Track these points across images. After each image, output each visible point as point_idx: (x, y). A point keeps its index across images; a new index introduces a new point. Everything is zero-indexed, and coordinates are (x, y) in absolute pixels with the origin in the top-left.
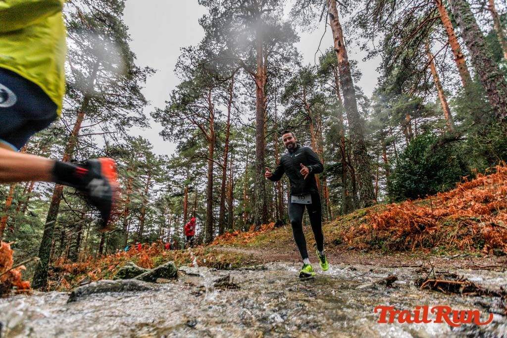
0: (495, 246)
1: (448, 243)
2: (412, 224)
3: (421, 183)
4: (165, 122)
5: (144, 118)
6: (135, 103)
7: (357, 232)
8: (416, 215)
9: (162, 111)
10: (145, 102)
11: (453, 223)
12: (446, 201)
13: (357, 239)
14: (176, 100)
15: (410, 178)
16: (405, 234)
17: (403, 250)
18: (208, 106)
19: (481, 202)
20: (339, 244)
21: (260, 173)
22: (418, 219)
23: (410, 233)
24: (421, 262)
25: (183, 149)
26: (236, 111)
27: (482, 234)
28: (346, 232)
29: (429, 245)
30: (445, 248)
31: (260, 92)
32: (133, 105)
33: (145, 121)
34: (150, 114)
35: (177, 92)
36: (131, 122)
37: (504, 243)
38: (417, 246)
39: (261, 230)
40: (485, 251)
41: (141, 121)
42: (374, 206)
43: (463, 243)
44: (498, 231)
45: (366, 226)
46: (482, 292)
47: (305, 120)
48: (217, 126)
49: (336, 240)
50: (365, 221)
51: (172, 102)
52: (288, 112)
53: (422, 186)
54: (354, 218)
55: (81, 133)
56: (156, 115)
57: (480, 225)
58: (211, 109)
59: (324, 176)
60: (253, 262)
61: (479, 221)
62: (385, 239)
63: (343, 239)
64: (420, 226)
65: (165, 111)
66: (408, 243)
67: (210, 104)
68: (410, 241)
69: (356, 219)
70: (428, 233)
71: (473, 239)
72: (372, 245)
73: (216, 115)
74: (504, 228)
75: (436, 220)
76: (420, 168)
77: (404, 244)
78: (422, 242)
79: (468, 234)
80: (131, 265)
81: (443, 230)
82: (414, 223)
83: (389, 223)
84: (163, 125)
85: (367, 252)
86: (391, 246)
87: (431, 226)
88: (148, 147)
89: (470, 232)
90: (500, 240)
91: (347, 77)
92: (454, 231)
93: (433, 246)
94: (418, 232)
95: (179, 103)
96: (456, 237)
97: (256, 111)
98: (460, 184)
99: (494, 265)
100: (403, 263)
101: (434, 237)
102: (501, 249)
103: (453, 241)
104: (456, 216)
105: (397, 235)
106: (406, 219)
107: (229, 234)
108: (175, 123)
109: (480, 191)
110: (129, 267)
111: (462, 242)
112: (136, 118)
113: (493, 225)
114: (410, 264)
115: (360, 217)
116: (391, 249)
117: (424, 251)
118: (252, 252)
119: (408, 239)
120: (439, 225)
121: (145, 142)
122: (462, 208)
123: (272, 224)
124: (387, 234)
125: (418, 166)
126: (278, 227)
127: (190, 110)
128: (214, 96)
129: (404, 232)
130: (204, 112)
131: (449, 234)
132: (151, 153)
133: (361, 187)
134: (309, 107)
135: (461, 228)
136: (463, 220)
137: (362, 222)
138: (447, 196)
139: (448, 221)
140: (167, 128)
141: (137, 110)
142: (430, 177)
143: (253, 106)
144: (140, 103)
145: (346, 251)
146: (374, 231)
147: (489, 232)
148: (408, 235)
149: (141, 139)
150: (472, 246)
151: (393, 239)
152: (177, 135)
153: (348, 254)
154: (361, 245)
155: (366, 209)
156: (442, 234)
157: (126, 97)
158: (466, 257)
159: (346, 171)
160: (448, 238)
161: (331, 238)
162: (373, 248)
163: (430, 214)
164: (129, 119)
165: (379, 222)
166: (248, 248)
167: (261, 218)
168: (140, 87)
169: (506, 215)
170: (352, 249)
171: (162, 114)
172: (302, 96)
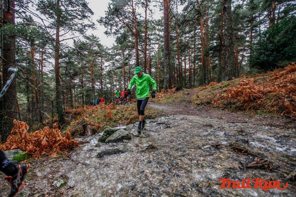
0: (288, 113)
1: (265, 109)
2: (250, 97)
3: (271, 56)
4: (106, 25)
5: (94, 24)
6: (86, 15)
7: (220, 98)
8: (253, 92)
9: (103, 18)
10: (92, 13)
11: (272, 97)
13: (219, 102)
14: (112, 10)
15: (264, 53)
16: (245, 102)
17: (242, 110)
18: (131, 11)
19: (294, 83)
21: (167, 59)
22: (254, 94)
24: (247, 120)
25: (119, 41)
26: (151, 12)
27: (284, 106)
28: (214, 97)
29: (256, 109)
30: (263, 111)
31: (166, 2)
32: (86, 17)
33: (95, 26)
34: (97, 20)
35: (111, 4)
36: (86, 28)
38: (250, 108)
39: (168, 93)
40: (282, 115)
41: (92, 26)
42: (233, 81)
43: (273, 110)
45: (225, 95)
47: (197, 14)
48: (139, 24)
49: (208, 102)
50: (225, 91)
51: (108, 11)
52: (185, 9)
53: (271, 58)
54: (221, 87)
56: (100, 21)
57: (286, 100)
58: (133, 13)
59: (207, 54)
60: (163, 115)
62: (234, 103)
63: (212, 102)
64: (254, 98)
65: (105, 18)
67: (133, 9)
68: (247, 106)
69: (221, 88)
70: (257, 102)
71: (279, 107)
72: (227, 106)
73: (138, 17)
75: (264, 94)
76: (272, 46)
77: (243, 107)
78: (253, 107)
79: (277, 105)
80: (109, 128)
81: (265, 101)
83: (238, 94)
84: (105, 27)
85: (223, 109)
86: (236, 108)
87: (260, 98)
88: (98, 40)
89: (279, 103)
90: (291, 110)
92: (271, 102)
93: (258, 110)
94: (252, 101)
95: (113, 12)
96: (271, 106)
97: (163, 11)
101: (259, 105)
103: (268, 108)
104: (275, 93)
105: (241, 102)
106: (247, 94)
108: (113, 25)
112: (89, 25)
113: (292, 101)
114: (242, 120)
115: (224, 87)
116: (236, 109)
117: (252, 112)
118: (163, 107)
119: (246, 104)
120: (264, 98)
121: (96, 38)
123: (174, 89)
124: (235, 100)
126: (177, 91)
127: (121, 14)
128: (135, 2)
130: (130, 15)
131: (267, 104)
132: (100, 44)
133: (227, 68)
134: (200, 5)
135: (275, 101)
136: (278, 96)
138: (277, 76)
139: (269, 96)
140: (108, 29)
141: (89, 20)
142: (278, 52)
143: (162, 7)
144: (90, 14)
145: (212, 108)
146: (228, 99)
147: (288, 105)
148: (247, 102)
149: (93, 36)
150: (277, 111)
151: (238, 104)
152: (115, 33)
153: (213, 110)
154: (221, 105)
155: (228, 82)
156: (264, 103)
157: (80, 11)
158: (272, 118)
159: (222, 50)
160: (266, 106)
161: (205, 100)
162: (227, 107)
163: (261, 91)
164: (85, 26)
165: (232, 94)
166: (160, 104)
167: (167, 85)
168: (87, 3)
170: (216, 107)
171: (104, 20)
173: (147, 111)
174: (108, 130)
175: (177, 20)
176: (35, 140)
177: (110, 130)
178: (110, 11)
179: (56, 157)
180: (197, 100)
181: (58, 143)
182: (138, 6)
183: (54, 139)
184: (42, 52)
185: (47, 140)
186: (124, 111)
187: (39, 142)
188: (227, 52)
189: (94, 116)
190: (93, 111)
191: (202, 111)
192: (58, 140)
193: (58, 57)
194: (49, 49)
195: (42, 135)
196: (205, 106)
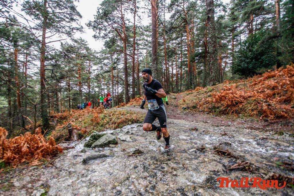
0: (266, 116)
1: (246, 113)
2: (232, 101)
4: (95, 29)
5: (82, 27)
6: (75, 18)
7: (205, 102)
8: (235, 97)
10: (81, 16)
11: (252, 102)
13: (204, 106)
14: (100, 14)
15: (244, 60)
16: (228, 106)
17: (225, 114)
18: (120, 16)
19: (270, 89)
20: (195, 108)
21: (154, 64)
22: (236, 99)
25: (107, 45)
26: (139, 18)
27: (262, 109)
28: (200, 101)
29: (238, 113)
30: (244, 115)
31: (154, 9)
32: (75, 20)
33: (83, 30)
35: (100, 8)
36: (74, 31)
37: (270, 114)
38: (233, 112)
40: (261, 118)
41: (80, 29)
42: (217, 86)
43: (253, 113)
45: (210, 99)
46: (232, 156)
47: (183, 22)
48: (127, 29)
49: (194, 106)
50: (210, 96)
51: (97, 15)
52: (173, 17)
53: (251, 66)
54: (206, 92)
56: (89, 25)
57: (264, 104)
58: (122, 18)
62: (218, 108)
63: (197, 106)
64: (236, 103)
65: (94, 22)
67: (122, 15)
68: (230, 110)
70: (239, 106)
71: (258, 111)
72: (211, 110)
73: (127, 22)
75: (245, 99)
76: (251, 54)
77: (226, 111)
78: (235, 111)
79: (257, 109)
81: (246, 106)
82: (233, 101)
83: (222, 99)
84: (94, 31)
85: (208, 113)
87: (242, 103)
88: (86, 44)
89: (258, 107)
92: (251, 106)
93: (239, 114)
94: (234, 105)
95: (102, 16)
96: (251, 110)
97: (151, 18)
99: (260, 127)
101: (241, 109)
102: (268, 118)
103: (249, 112)
104: (255, 98)
105: (224, 106)
108: (102, 29)
112: (77, 28)
113: (269, 105)
114: (225, 123)
115: (208, 92)
116: (220, 113)
117: (235, 115)
119: (229, 108)
120: (245, 103)
121: (84, 41)
124: (219, 105)
125: (251, 53)
127: (110, 19)
128: (124, 8)
129: (228, 105)
130: (119, 20)
131: (248, 108)
132: (88, 48)
133: (212, 74)
134: (187, 13)
135: (255, 105)
136: (257, 101)
138: (256, 82)
139: (250, 101)
140: (96, 33)
141: (77, 23)
142: (257, 60)
143: (150, 14)
144: (78, 18)
145: (198, 112)
146: (213, 103)
147: (266, 109)
148: (230, 106)
149: (81, 39)
150: (257, 115)
151: (221, 108)
152: (103, 37)
153: (199, 114)
154: (206, 109)
155: (212, 87)
156: (245, 108)
157: (68, 14)
158: (252, 121)
159: (206, 57)
160: (247, 110)
161: (191, 105)
163: (242, 96)
164: (73, 29)
165: (216, 99)
168: (76, 6)
169: (279, 98)
170: (202, 111)
171: (93, 24)
172: (182, 4)
173: (135, 115)
174: (94, 135)
175: (165, 27)
176: (15, 147)
177: (97, 134)
178: (99, 15)
179: (37, 164)
180: (183, 104)
181: (41, 150)
182: (127, 12)
183: (36, 145)
184: (27, 54)
185: (28, 147)
186: (111, 115)
187: (18, 148)
188: (211, 59)
189: (81, 120)
190: (79, 116)
191: (188, 115)
192: (41, 146)
193: (43, 59)
194: (34, 51)
195: (23, 140)
196: (192, 110)
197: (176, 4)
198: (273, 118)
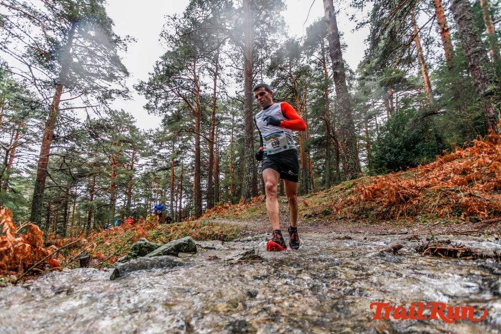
0: (471, 214)
1: (430, 212)
2: (398, 195)
3: (400, 155)
4: (149, 95)
5: (127, 88)
6: (117, 75)
7: (346, 203)
8: (401, 187)
9: (145, 83)
10: (127, 74)
11: (435, 194)
12: (427, 173)
13: (345, 209)
14: (160, 72)
15: (390, 150)
16: (391, 204)
17: (388, 219)
18: (193, 78)
19: (459, 174)
20: (328, 214)
21: (249, 147)
22: (403, 190)
23: (395, 203)
24: (406, 230)
25: (168, 122)
26: (222, 84)
27: (460, 203)
28: (335, 203)
29: (412, 215)
30: (426, 216)
32: (116, 78)
33: (129, 94)
34: (133, 86)
35: (160, 63)
36: (114, 95)
37: (479, 210)
38: (402, 215)
39: (251, 202)
40: (462, 218)
41: (124, 94)
42: (360, 178)
43: (444, 212)
44: (474, 201)
45: (353, 198)
46: (477, 256)
47: (291, 93)
48: (203, 99)
49: (325, 211)
50: (352, 193)
51: (155, 73)
52: (274, 85)
53: (401, 158)
54: (341, 189)
55: (61, 106)
56: (140, 88)
57: (458, 195)
58: (196, 81)
60: (249, 233)
61: (458, 192)
62: (372, 209)
63: (332, 210)
64: (405, 197)
65: (148, 84)
66: (394, 213)
67: (195, 76)
68: (395, 211)
69: (343, 190)
70: (411, 203)
71: (452, 207)
72: (360, 215)
73: (202, 88)
74: (479, 197)
75: (420, 191)
76: (399, 141)
77: (389, 214)
78: (406, 211)
79: (448, 204)
80: (143, 240)
81: (425, 200)
82: (399, 194)
83: (375, 195)
84: (147, 98)
85: (355, 221)
86: (377, 215)
87: (415, 196)
88: (131, 120)
89: (450, 201)
90: (476, 208)
91: (337, 50)
92: (435, 201)
93: (416, 215)
94: (402, 202)
95: (163, 75)
96: (437, 206)
97: (242, 83)
98: (440, 157)
99: (471, 230)
100: (390, 231)
101: (417, 207)
102: (477, 216)
103: (434, 210)
104: (438, 187)
105: (384, 206)
106: (391, 191)
107: (219, 207)
108: (160, 96)
109: (459, 164)
110: (141, 242)
111: (442, 211)
112: (118, 90)
113: (470, 195)
114: (396, 231)
115: (347, 189)
116: (377, 218)
117: (408, 219)
118: (246, 223)
119: (393, 209)
120: (422, 196)
121: (128, 116)
122: (442, 180)
123: (262, 197)
124: (373, 204)
125: (398, 139)
127: (175, 82)
128: (198, 67)
129: (390, 202)
130: (189, 84)
131: (430, 204)
132: (134, 127)
133: (348, 160)
134: (295, 80)
135: (441, 198)
136: (444, 191)
137: (349, 194)
138: (428, 168)
139: (430, 192)
140: (151, 101)
141: (119, 82)
142: (409, 149)
143: (239, 78)
144: (122, 74)
145: (335, 221)
146: (361, 203)
147: (467, 201)
148: (393, 205)
149: (123, 113)
150: (451, 214)
151: (379, 209)
152: (161, 109)
153: (337, 224)
154: (349, 215)
155: (353, 181)
156: (424, 204)
157: (106, 68)
158: (446, 224)
160: (430, 207)
161: (320, 209)
162: (360, 217)
163: (414, 186)
164: (112, 91)
165: (366, 194)
166: (241, 219)
167: (250, 191)
168: (121, 57)
169: (482, 186)
170: (341, 219)
171: (146, 87)
172: (288, 68)
173: (219, 227)
174: (140, 245)
177: (145, 244)
178: (157, 73)
180: (304, 210)
182: (203, 73)
184: (18, 130)
188: (346, 136)
189: (109, 244)
190: (107, 236)
191: (317, 226)
193: (50, 138)
194: (34, 125)
196: (322, 218)
197: (279, 66)
198: (486, 216)
